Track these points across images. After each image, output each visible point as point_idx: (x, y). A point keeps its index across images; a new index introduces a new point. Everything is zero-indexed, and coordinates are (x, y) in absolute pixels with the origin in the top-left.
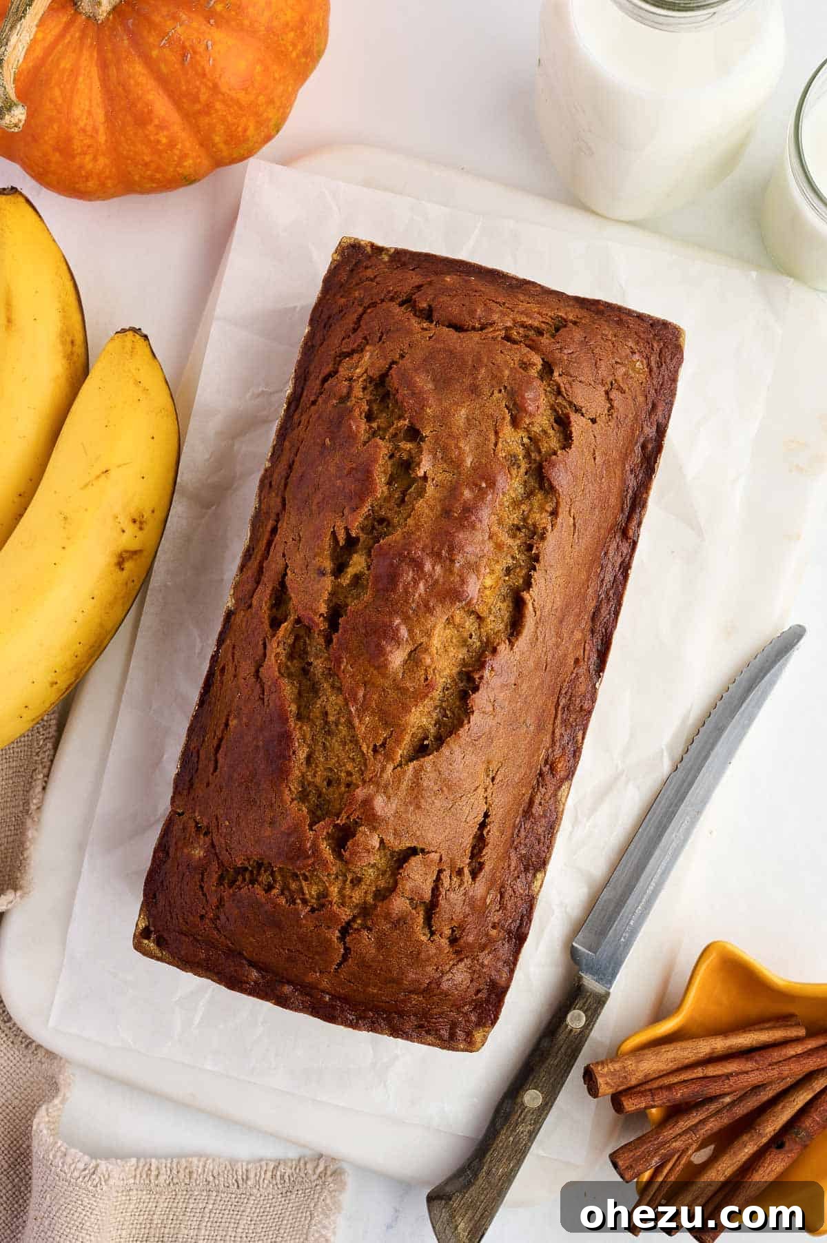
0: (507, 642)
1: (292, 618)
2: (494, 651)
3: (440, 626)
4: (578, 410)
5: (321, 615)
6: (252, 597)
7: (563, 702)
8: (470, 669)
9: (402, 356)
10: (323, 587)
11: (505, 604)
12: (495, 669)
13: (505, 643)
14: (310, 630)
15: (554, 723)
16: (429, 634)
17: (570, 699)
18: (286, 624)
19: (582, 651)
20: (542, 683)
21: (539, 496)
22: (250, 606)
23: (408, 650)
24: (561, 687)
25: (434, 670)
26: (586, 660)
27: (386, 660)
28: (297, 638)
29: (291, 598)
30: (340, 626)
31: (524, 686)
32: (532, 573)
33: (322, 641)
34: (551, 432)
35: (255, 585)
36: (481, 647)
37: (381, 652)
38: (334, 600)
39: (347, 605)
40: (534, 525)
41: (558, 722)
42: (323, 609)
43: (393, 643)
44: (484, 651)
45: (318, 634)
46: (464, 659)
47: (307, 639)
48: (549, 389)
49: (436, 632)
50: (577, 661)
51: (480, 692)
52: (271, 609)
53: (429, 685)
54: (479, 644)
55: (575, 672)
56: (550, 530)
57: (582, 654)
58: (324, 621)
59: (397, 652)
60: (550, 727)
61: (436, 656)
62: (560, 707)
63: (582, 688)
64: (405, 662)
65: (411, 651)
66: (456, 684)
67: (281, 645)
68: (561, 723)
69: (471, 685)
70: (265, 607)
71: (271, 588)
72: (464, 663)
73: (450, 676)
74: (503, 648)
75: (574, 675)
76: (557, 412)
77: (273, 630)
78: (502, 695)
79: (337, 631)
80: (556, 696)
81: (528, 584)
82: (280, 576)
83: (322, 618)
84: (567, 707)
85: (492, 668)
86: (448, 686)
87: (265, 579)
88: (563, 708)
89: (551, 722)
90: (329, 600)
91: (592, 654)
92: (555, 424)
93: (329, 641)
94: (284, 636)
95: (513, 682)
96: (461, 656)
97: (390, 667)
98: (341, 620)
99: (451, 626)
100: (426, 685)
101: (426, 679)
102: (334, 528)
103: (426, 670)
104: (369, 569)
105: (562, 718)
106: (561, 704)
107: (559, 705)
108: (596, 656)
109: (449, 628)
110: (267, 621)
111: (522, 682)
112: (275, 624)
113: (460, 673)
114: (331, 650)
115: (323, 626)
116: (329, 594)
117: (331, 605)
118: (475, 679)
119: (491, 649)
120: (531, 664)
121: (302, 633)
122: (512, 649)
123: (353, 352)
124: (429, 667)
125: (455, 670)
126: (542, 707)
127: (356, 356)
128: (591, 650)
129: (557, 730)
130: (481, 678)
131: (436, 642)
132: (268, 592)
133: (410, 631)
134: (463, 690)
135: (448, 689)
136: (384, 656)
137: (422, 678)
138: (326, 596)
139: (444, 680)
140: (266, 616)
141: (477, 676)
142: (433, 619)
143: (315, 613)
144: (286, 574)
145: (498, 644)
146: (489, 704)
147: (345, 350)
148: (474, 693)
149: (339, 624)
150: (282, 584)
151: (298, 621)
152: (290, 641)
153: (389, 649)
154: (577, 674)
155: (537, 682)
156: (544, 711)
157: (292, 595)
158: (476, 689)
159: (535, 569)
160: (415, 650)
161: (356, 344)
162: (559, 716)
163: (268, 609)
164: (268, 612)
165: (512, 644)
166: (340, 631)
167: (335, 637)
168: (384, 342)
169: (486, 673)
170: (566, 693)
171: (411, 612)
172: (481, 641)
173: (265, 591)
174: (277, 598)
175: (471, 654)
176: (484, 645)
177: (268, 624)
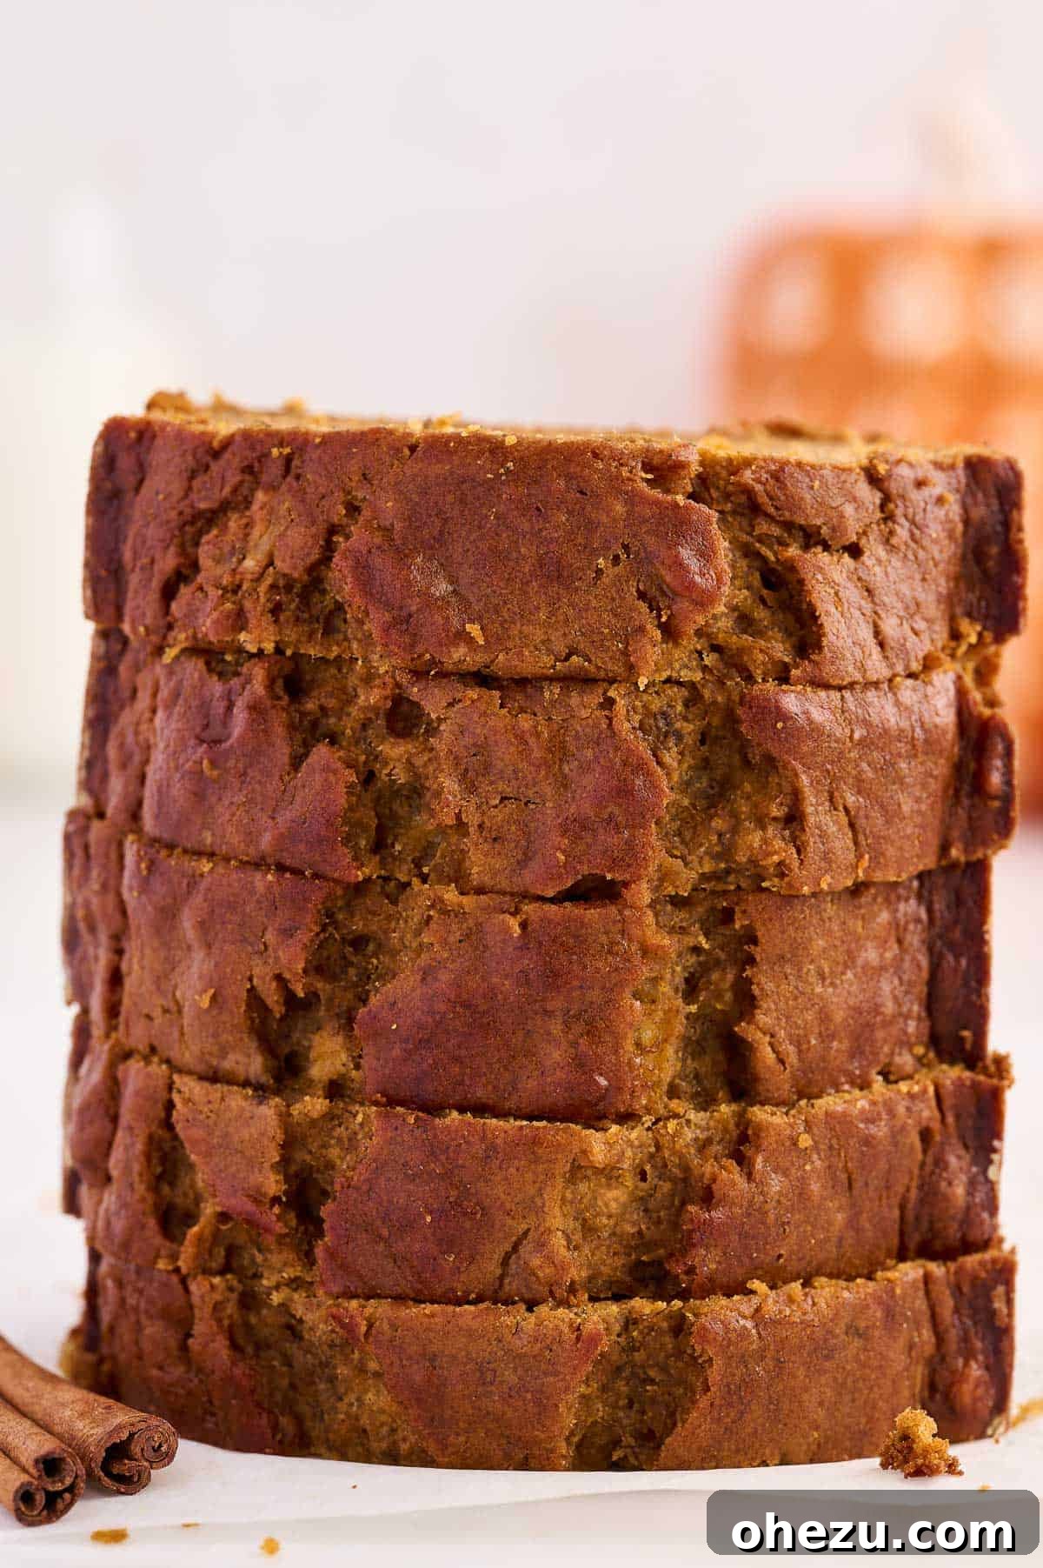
0: (734, 1165)
1: (209, 1209)
2: (709, 1196)
4: (811, 538)
5: (275, 1200)
6: (107, 1158)
8: (661, 1251)
9: (353, 509)
10: (264, 1131)
11: (707, 1059)
12: (721, 1237)
13: (730, 1170)
16: (538, 1207)
18: (196, 1227)
20: (851, 1223)
21: (748, 787)
22: (108, 1178)
24: (902, 1208)
25: (570, 1285)
28: (231, 1252)
29: (194, 1166)
30: (326, 1226)
32: (748, 973)
33: (291, 1256)
34: (761, 614)
35: (109, 1126)
36: (673, 1195)
39: (332, 1167)
40: (753, 862)
42: (275, 1184)
44: (683, 1204)
45: (279, 1243)
46: (640, 1233)
47: (255, 1252)
48: (729, 507)
49: (555, 1197)
52: (155, 1189)
56: (796, 864)
58: (284, 1212)
59: (474, 1266)
61: (568, 1253)
69: (674, 1290)
70: (140, 1187)
71: (143, 1138)
72: (642, 1243)
74: (729, 1183)
76: (764, 559)
77: (172, 1242)
79: (320, 1234)
81: (746, 1001)
82: (160, 1110)
83: (276, 1210)
90: (285, 1162)
92: (765, 592)
93: (307, 1258)
94: (198, 1255)
96: (630, 1229)
99: (589, 1173)
102: (250, 979)
104: (358, 1067)
109: (585, 1178)
110: (152, 1223)
112: (173, 1225)
113: (639, 1268)
115: (285, 1224)
116: (281, 1147)
117: (291, 1171)
118: (676, 1275)
119: (700, 1194)
121: (241, 1240)
122: (750, 1177)
123: (224, 507)
124: (558, 1283)
125: (624, 1261)
127: (234, 522)
130: (692, 1269)
131: (560, 1220)
132: (140, 1146)
138: (274, 1155)
141: (678, 1270)
143: (258, 1198)
144: (170, 1106)
145: (715, 1179)
147: (203, 506)
149: (321, 1220)
150: (168, 1125)
151: (224, 1217)
159: (751, 960)
161: (227, 490)
163: (148, 1190)
164: (150, 1197)
165: (747, 1166)
166: (329, 1236)
167: (319, 1247)
168: (298, 477)
172: (673, 1180)
173: (133, 1144)
174: (164, 1160)
175: (654, 1215)
176: (680, 1186)
177: (156, 1228)
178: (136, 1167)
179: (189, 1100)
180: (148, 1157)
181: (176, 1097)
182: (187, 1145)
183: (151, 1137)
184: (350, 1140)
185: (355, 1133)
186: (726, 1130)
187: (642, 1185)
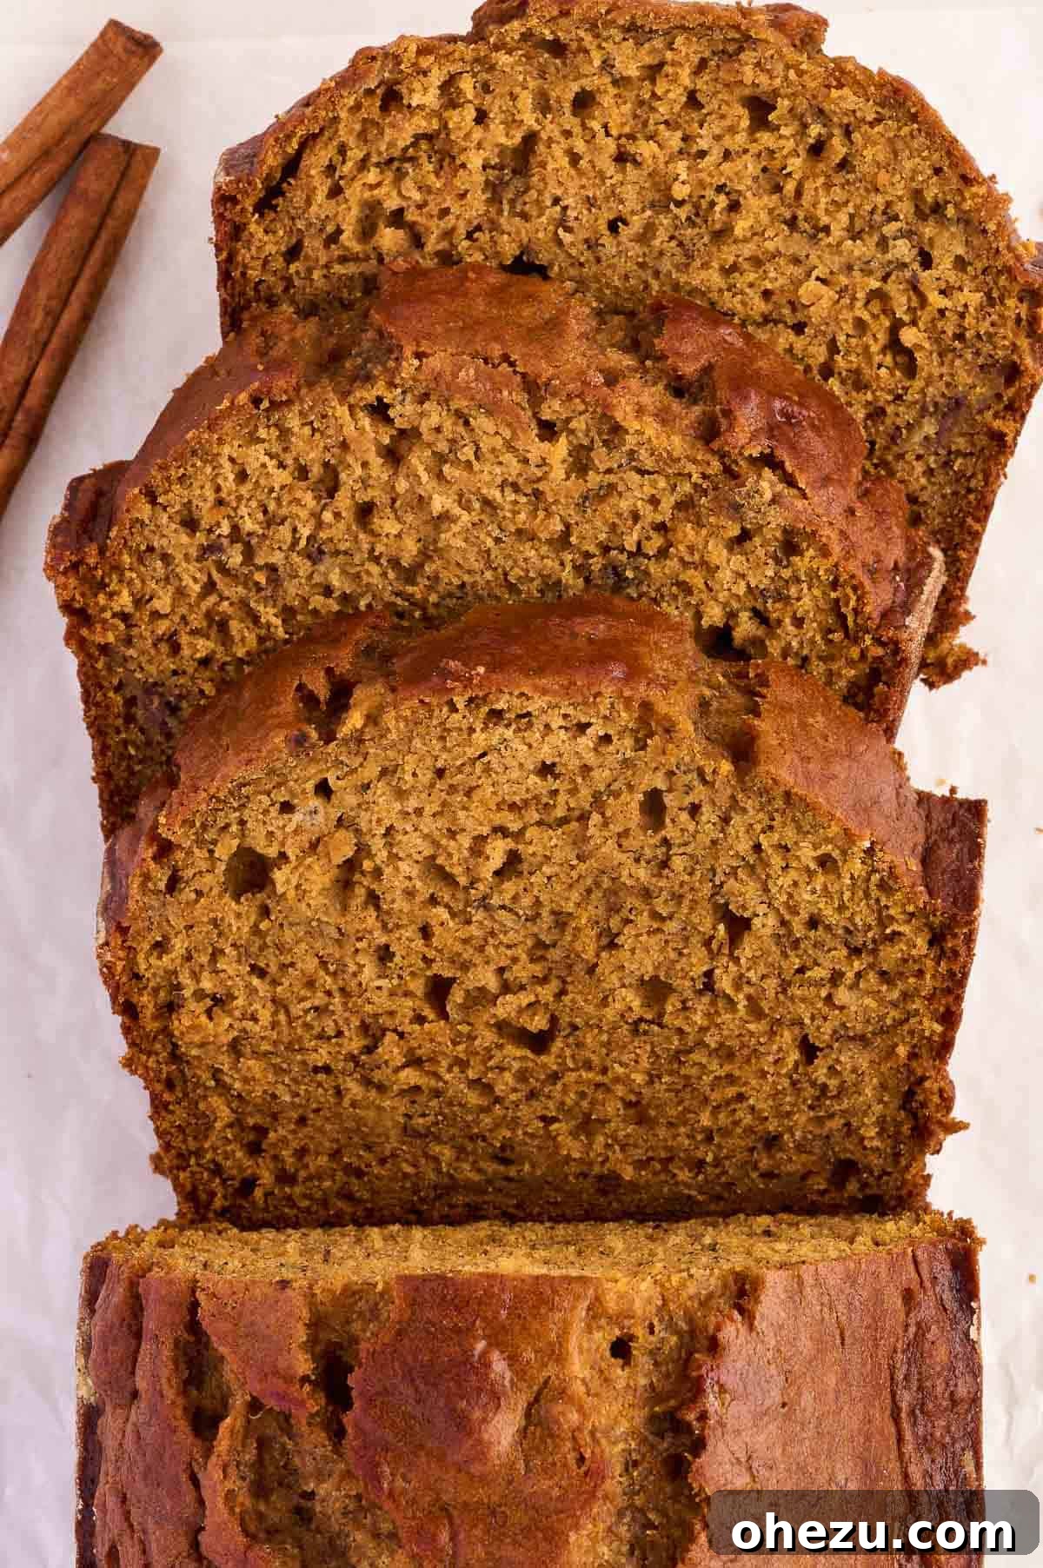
0: (736, 1315)
1: (239, 1401)
2: (714, 1346)
3: (578, 1327)
5: (305, 1379)
6: (133, 1373)
7: (906, 1399)
8: (672, 1403)
10: (290, 1314)
12: (729, 1386)
13: (732, 1320)
14: (287, 1418)
15: (901, 1455)
16: (557, 1354)
17: (920, 1388)
18: (228, 1420)
19: (911, 1268)
20: (844, 1377)
22: (135, 1394)
23: (522, 1405)
24: (892, 1369)
25: (592, 1433)
26: (928, 1284)
27: (480, 1441)
28: (263, 1444)
29: (222, 1358)
30: (354, 1393)
31: (807, 1399)
33: (322, 1436)
35: (132, 1343)
36: (680, 1347)
37: (463, 1426)
38: (323, 1336)
39: (355, 1340)
41: (909, 1448)
42: (303, 1365)
43: (484, 1399)
44: (690, 1354)
45: (309, 1424)
46: (652, 1384)
47: (286, 1439)
49: (573, 1345)
50: (908, 1296)
51: (710, 1448)
52: (184, 1392)
53: (592, 1473)
54: (674, 1339)
55: (912, 1321)
57: (914, 1275)
58: (313, 1391)
59: (498, 1417)
60: (894, 1465)
61: (589, 1402)
62: (903, 1415)
63: (941, 1354)
64: (523, 1432)
65: (530, 1405)
66: (653, 1447)
67: (232, 1470)
68: (918, 1449)
69: (686, 1440)
70: (170, 1394)
71: (169, 1344)
72: (654, 1395)
73: (633, 1433)
74: (733, 1332)
75: (912, 1329)
77: (205, 1440)
78: (761, 1438)
79: (348, 1405)
80: (886, 1394)
82: (185, 1312)
83: (307, 1388)
84: (920, 1408)
85: (721, 1386)
86: (635, 1456)
87: (150, 1324)
88: (912, 1413)
89: (894, 1455)
90: (313, 1341)
91: (938, 1266)
93: (337, 1434)
94: (231, 1450)
95: (778, 1400)
96: (643, 1381)
97: (493, 1453)
98: (351, 1381)
99: (603, 1322)
100: (586, 1474)
101: (581, 1460)
103: (574, 1438)
105: (915, 1434)
106: (904, 1405)
107: (899, 1409)
108: (947, 1267)
109: (600, 1328)
110: (183, 1426)
111: (799, 1394)
112: (204, 1423)
113: (652, 1419)
114: (349, 1454)
115: (315, 1403)
116: (308, 1326)
117: (318, 1349)
118: (689, 1425)
119: (705, 1343)
120: (806, 1345)
121: (271, 1429)
122: (751, 1327)
124: (579, 1429)
125: (640, 1416)
126: (860, 1430)
128: (932, 1258)
129: (912, 1469)
130: (703, 1417)
131: (578, 1368)
132: (167, 1353)
133: (512, 1360)
134: (670, 1456)
135: (635, 1464)
136: (470, 1434)
137: (572, 1458)
138: (301, 1335)
139: (621, 1446)
140: (179, 1412)
141: (691, 1417)
142: (558, 1316)
143: (288, 1379)
144: (195, 1305)
145: (718, 1328)
146: (736, 1469)
148: (696, 1455)
149: (349, 1389)
150: (194, 1326)
151: (254, 1405)
152: (249, 1456)
153: (477, 1414)
154: (918, 1325)
155: (831, 1380)
156: (868, 1439)
157: (223, 1350)
158: (699, 1446)
160: (537, 1400)
162: (908, 1436)
163: (178, 1394)
164: (180, 1401)
165: (748, 1316)
166: (356, 1405)
167: (348, 1419)
169: (712, 1402)
170: (906, 1378)
171: (504, 1313)
172: (678, 1332)
173: (159, 1352)
174: (190, 1363)
175: (664, 1369)
176: (687, 1339)
177: (188, 1430)
178: (165, 1373)
179: (214, 1295)
180: (176, 1362)
181: (201, 1296)
182: (214, 1339)
183: (177, 1343)
184: (371, 1311)
185: (377, 1304)
186: (725, 1286)
187: (652, 1338)
